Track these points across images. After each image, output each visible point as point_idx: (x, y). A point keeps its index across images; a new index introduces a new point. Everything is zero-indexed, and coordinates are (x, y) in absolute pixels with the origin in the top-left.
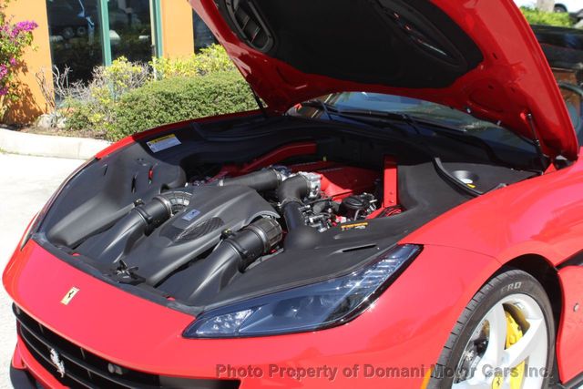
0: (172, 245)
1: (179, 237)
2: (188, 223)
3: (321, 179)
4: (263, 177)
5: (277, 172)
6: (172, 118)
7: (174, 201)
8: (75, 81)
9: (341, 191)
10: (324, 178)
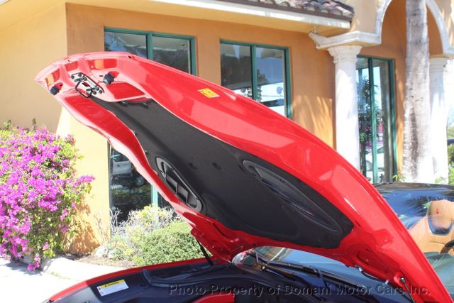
6: (186, 254)
8: (121, 222)
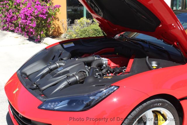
0: (52, 78)
1: (55, 76)
2: (59, 71)
3: (108, 60)
4: (90, 58)
5: (95, 57)
7: (60, 64)
8: (71, 24)
9: (115, 65)
10: (109, 60)
